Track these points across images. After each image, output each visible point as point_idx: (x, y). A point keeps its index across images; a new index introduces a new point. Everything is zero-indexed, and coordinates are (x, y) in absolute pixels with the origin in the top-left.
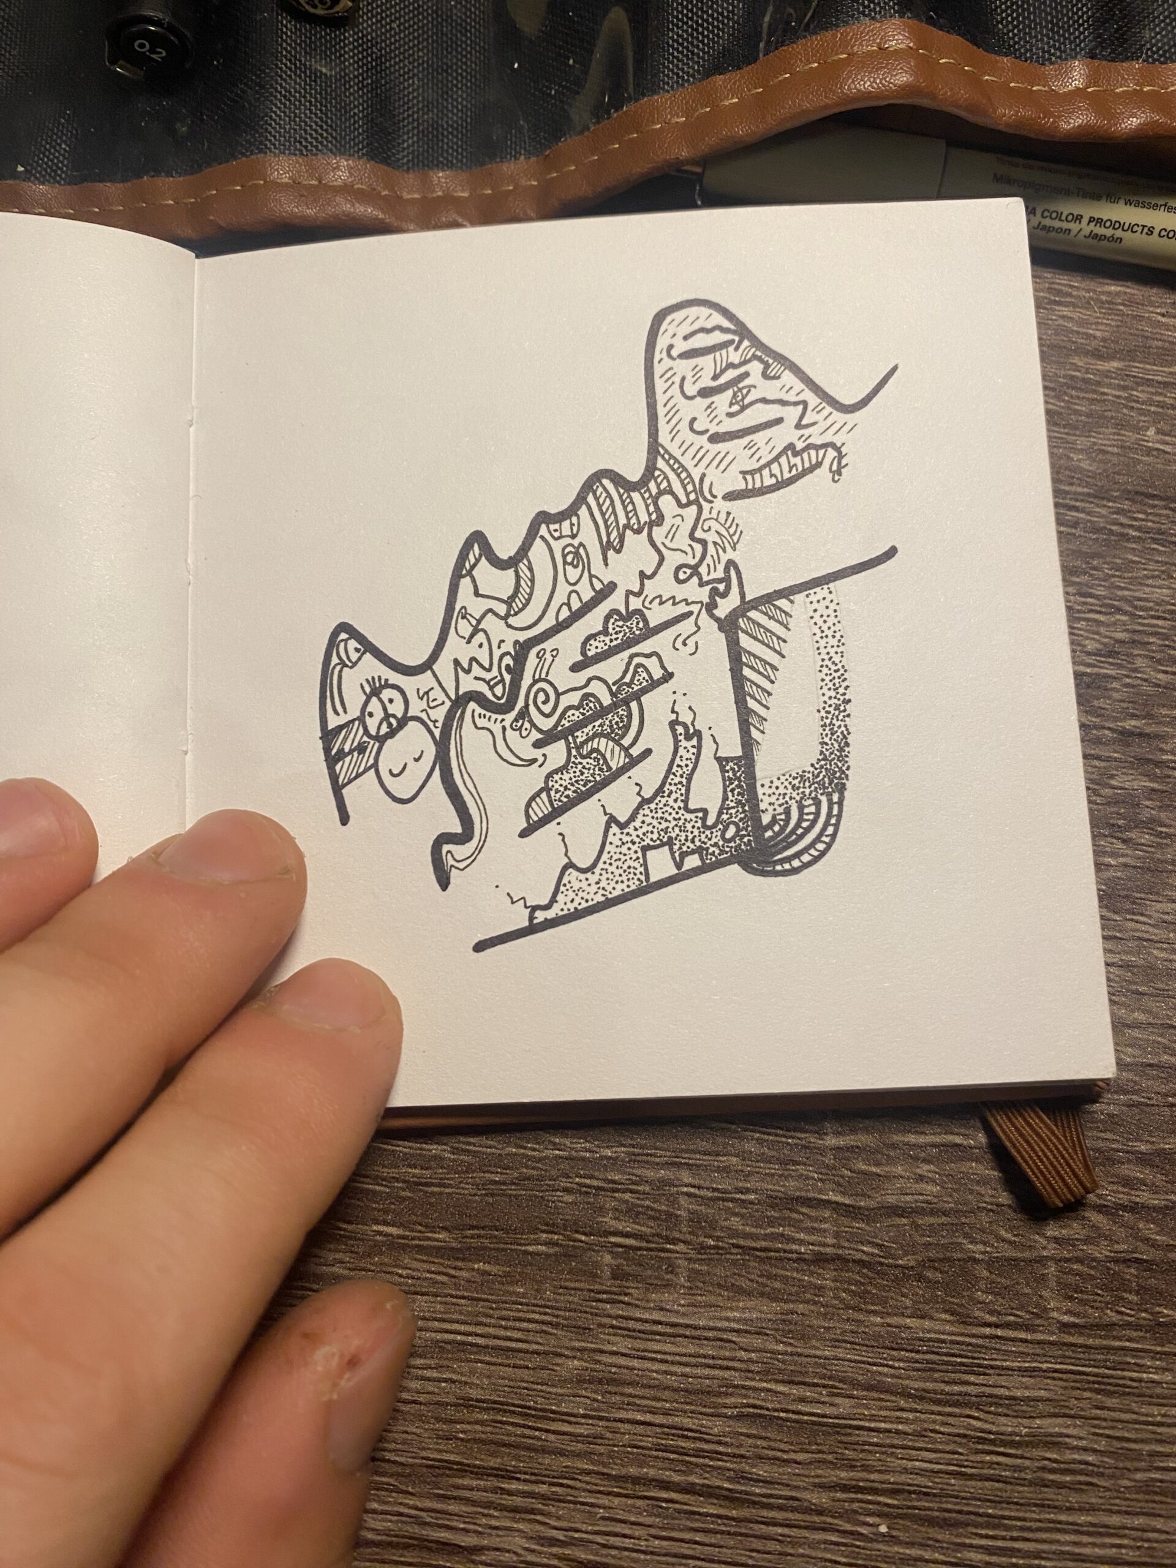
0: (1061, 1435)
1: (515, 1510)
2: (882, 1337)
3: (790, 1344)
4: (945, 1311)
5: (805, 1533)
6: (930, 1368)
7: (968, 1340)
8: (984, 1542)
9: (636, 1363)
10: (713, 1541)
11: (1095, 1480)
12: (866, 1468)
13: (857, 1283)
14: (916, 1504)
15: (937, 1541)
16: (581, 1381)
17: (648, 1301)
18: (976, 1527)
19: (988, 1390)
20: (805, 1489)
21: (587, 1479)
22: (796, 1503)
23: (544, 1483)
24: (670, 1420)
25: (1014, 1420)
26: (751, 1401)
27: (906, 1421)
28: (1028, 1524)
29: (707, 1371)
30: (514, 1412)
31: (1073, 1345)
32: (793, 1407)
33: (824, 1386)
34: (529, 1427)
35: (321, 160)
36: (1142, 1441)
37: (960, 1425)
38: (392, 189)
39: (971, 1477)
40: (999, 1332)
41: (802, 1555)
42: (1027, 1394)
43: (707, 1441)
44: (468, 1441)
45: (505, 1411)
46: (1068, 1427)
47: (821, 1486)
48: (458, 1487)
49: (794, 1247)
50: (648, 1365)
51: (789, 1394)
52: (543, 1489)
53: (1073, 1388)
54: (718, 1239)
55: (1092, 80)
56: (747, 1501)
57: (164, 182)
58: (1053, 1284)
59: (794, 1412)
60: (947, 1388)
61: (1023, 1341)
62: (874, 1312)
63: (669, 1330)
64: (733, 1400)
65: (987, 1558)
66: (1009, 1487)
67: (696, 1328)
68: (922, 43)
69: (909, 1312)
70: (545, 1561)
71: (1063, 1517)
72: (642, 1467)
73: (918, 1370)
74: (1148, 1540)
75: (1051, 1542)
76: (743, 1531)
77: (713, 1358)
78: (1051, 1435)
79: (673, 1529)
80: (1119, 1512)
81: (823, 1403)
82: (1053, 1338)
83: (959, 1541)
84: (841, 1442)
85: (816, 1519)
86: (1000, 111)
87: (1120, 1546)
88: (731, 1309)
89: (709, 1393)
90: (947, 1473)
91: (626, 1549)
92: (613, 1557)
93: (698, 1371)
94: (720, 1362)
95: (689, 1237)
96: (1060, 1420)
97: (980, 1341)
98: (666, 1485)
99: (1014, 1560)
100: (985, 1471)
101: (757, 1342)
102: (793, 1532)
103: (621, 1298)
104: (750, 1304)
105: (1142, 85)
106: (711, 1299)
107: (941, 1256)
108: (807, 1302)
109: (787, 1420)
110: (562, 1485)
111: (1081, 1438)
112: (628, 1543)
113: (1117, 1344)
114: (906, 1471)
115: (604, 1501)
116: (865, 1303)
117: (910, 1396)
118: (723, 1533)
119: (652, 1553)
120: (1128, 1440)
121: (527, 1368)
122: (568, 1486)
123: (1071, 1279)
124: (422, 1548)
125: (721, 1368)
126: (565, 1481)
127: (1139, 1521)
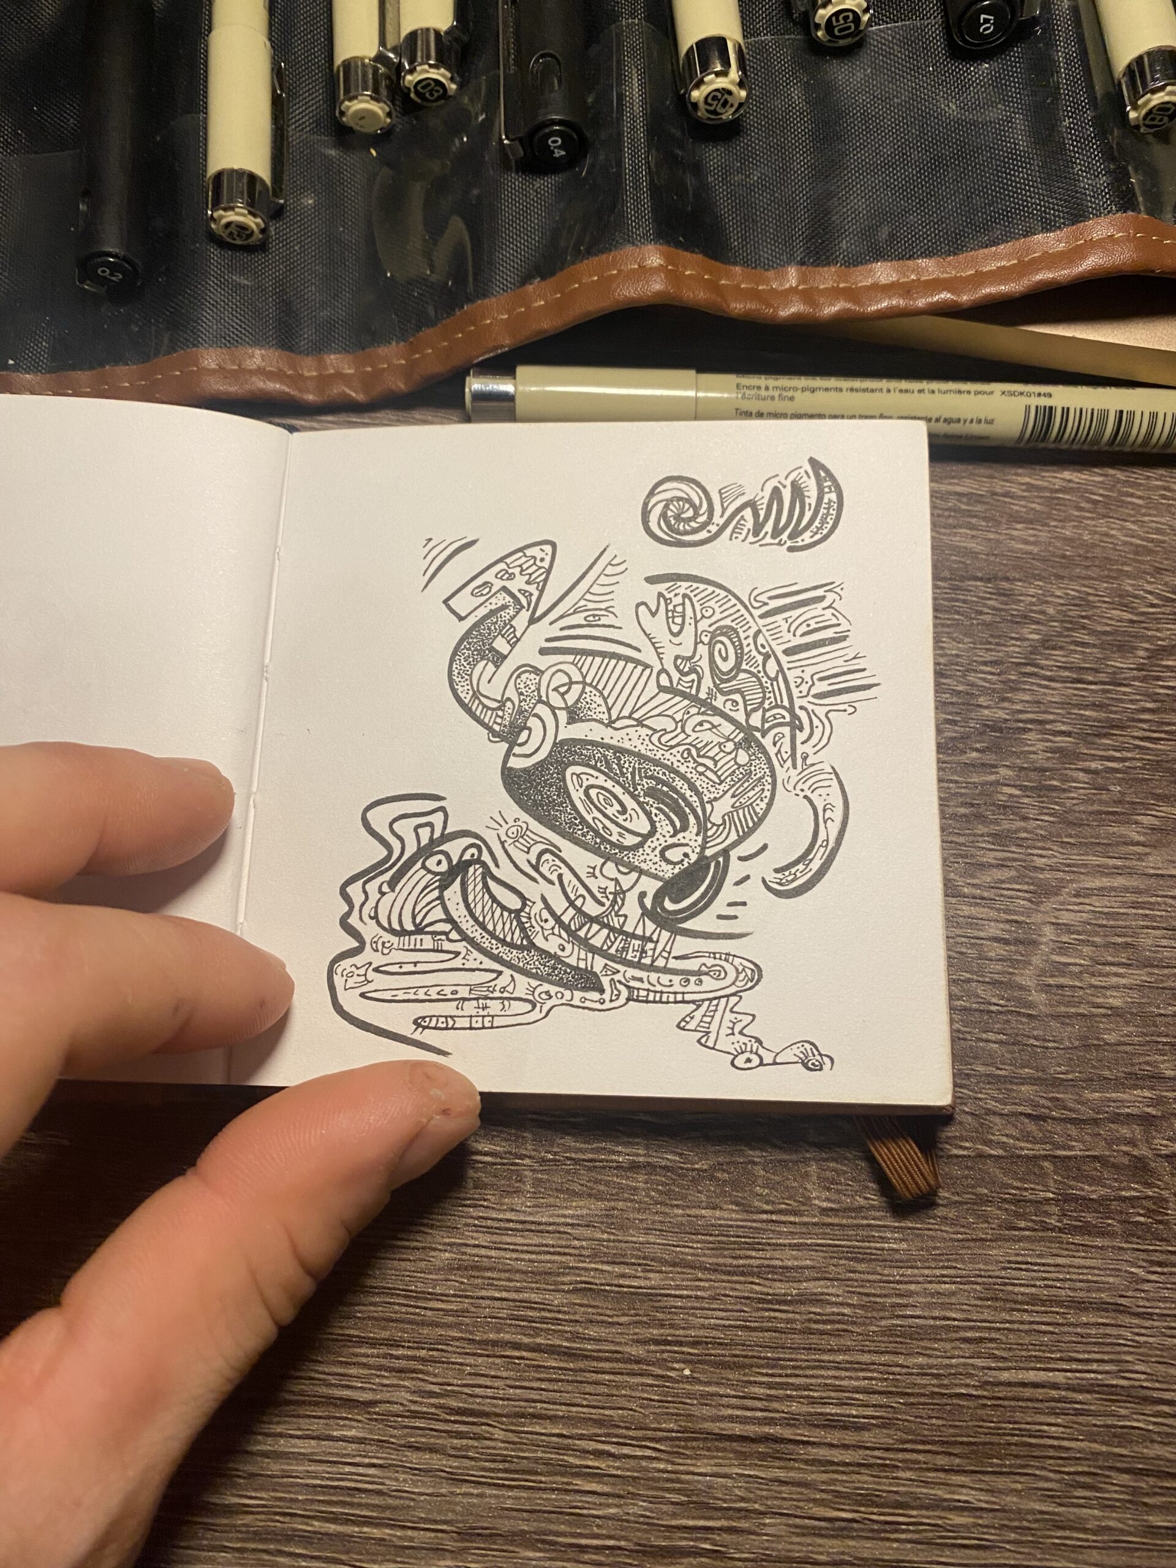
0: (822, 1294)
1: (401, 1371)
2: (682, 1224)
3: (613, 1234)
4: (732, 1203)
5: (628, 1378)
6: (719, 1248)
7: (749, 1224)
8: (765, 1379)
9: (493, 1253)
10: (556, 1387)
11: (850, 1328)
12: (672, 1326)
13: (664, 1184)
14: (713, 1352)
15: (728, 1380)
16: (451, 1269)
17: (502, 1204)
18: (759, 1367)
19: (766, 1262)
20: (626, 1344)
21: (458, 1344)
22: (619, 1356)
23: (423, 1349)
24: (521, 1296)
25: (787, 1285)
26: (583, 1279)
27: (703, 1289)
28: (799, 1364)
29: (548, 1257)
30: (399, 1295)
31: (831, 1224)
32: (616, 1282)
33: (639, 1265)
34: (411, 1306)
35: (240, 351)
36: (885, 1296)
37: (744, 1290)
38: (294, 368)
39: (754, 1329)
40: (774, 1217)
41: (625, 1396)
42: (796, 1263)
43: (550, 1311)
44: (364, 1319)
45: (392, 1294)
46: (827, 1287)
47: (638, 1341)
48: (356, 1355)
49: (614, 1157)
50: (502, 1253)
51: (612, 1272)
52: (423, 1353)
53: (831, 1258)
54: (555, 1154)
55: (803, 279)
56: (580, 1355)
57: (121, 370)
58: (814, 1178)
59: (616, 1286)
60: (735, 1262)
61: (791, 1223)
62: (677, 1206)
63: (519, 1226)
64: (569, 1278)
65: (768, 1392)
66: (783, 1336)
67: (540, 1224)
68: (669, 259)
69: (704, 1204)
70: (425, 1409)
71: (826, 1357)
72: (498, 1332)
73: (712, 1249)
74: (893, 1374)
75: (817, 1377)
76: (579, 1378)
77: (553, 1246)
78: (815, 1294)
79: (525, 1380)
80: (869, 1351)
81: (639, 1277)
82: (816, 1220)
83: (745, 1379)
84: (653, 1307)
85: (636, 1367)
86: (733, 305)
87: (871, 1379)
88: (566, 1208)
89: (550, 1273)
90: (735, 1327)
91: (487, 1397)
92: (479, 1404)
93: (542, 1257)
94: (558, 1249)
95: (533, 1153)
96: (822, 1283)
97: (758, 1225)
98: (517, 1346)
99: (789, 1392)
100: (765, 1324)
101: (588, 1232)
102: (618, 1378)
103: (481, 1203)
104: (582, 1203)
105: (838, 283)
106: (552, 1200)
107: (727, 1160)
108: (625, 1200)
109: (611, 1291)
110: (438, 1350)
111: (838, 1296)
112: (489, 1393)
113: (865, 1222)
114: (703, 1327)
115: (470, 1360)
116: (670, 1199)
117: (706, 1269)
118: (562, 1381)
119: (508, 1399)
120: (875, 1295)
121: (409, 1260)
122: (442, 1350)
123: (828, 1174)
124: (328, 1404)
125: (559, 1254)
126: (440, 1347)
127: (883, 1359)
